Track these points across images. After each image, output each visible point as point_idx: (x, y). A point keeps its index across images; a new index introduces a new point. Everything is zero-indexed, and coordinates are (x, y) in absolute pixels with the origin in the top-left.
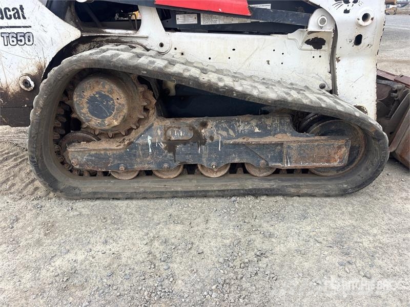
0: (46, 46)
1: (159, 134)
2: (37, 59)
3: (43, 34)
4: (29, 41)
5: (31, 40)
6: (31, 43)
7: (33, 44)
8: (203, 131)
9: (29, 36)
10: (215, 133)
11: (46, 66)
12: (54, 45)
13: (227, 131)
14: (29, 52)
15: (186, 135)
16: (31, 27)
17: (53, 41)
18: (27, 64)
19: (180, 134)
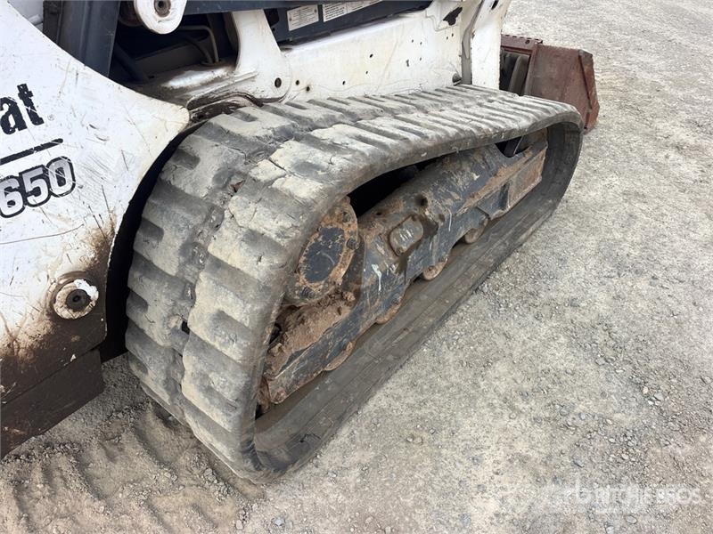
0: (110, 178)
1: (383, 252)
2: (91, 222)
3: (98, 148)
4: (61, 182)
5: (68, 177)
6: (68, 187)
7: (74, 186)
8: (427, 213)
9: (60, 170)
10: (441, 208)
11: (117, 229)
12: (132, 167)
13: (451, 196)
14: (65, 215)
15: (415, 231)
16: (60, 141)
17: (128, 157)
18: (64, 249)
19: (407, 235)
